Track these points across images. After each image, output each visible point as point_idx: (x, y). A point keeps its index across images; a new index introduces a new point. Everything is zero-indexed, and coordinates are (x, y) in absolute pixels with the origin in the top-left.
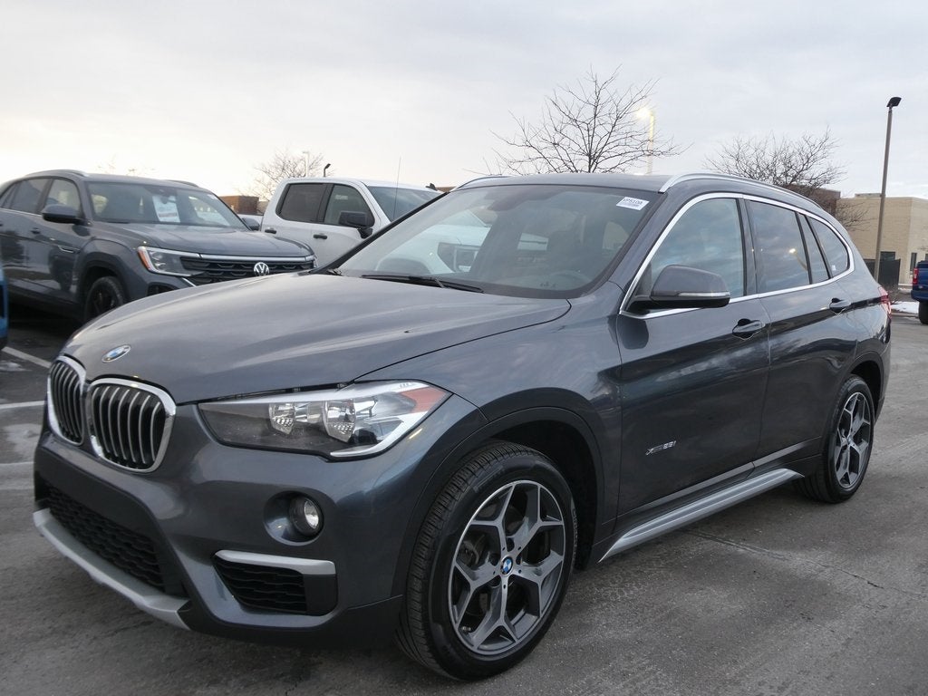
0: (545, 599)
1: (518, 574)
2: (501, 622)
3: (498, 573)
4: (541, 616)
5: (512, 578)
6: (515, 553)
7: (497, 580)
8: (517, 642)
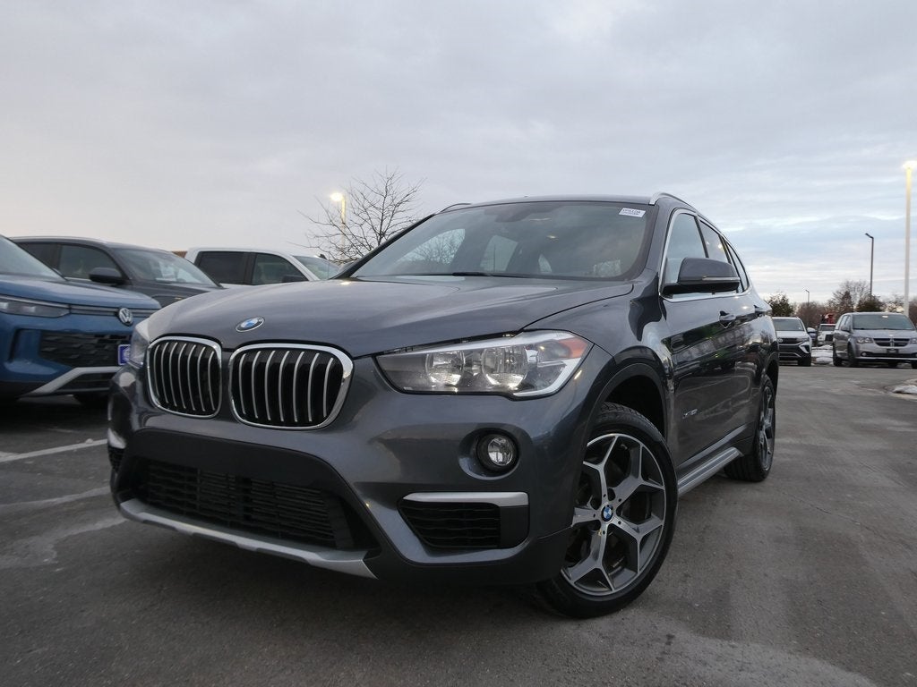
0: (643, 559)
1: (618, 525)
2: (599, 565)
3: (598, 517)
4: (639, 573)
5: (612, 527)
6: (616, 504)
7: (597, 525)
8: (614, 591)
